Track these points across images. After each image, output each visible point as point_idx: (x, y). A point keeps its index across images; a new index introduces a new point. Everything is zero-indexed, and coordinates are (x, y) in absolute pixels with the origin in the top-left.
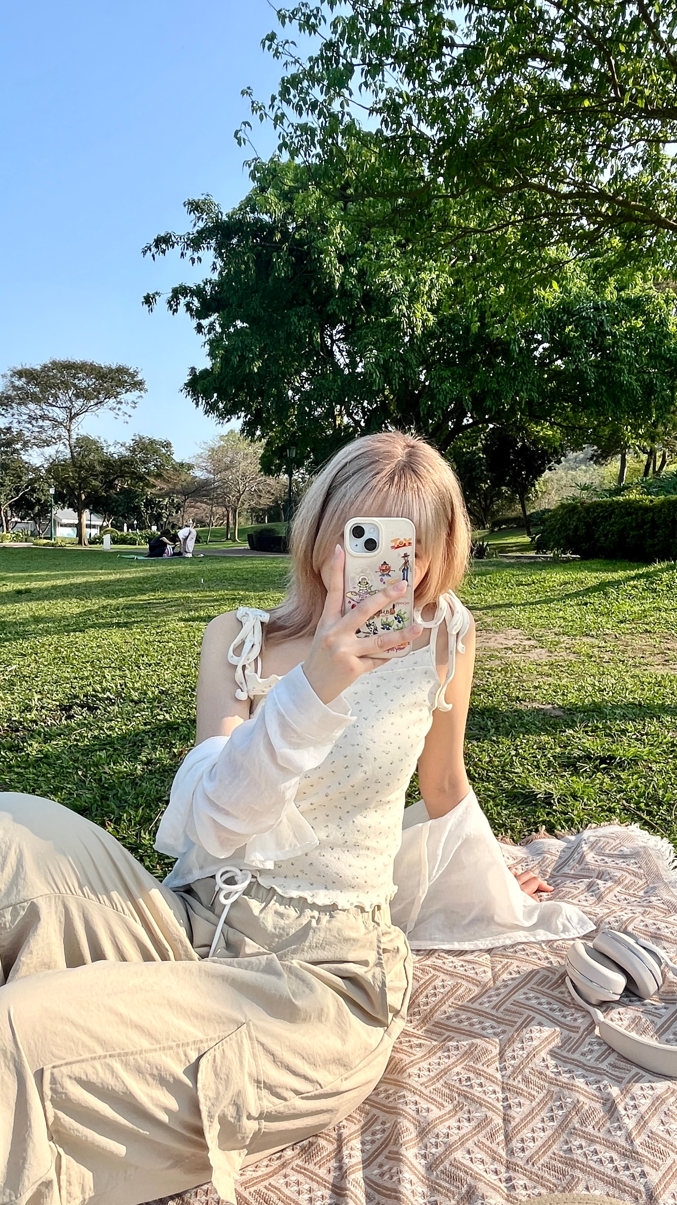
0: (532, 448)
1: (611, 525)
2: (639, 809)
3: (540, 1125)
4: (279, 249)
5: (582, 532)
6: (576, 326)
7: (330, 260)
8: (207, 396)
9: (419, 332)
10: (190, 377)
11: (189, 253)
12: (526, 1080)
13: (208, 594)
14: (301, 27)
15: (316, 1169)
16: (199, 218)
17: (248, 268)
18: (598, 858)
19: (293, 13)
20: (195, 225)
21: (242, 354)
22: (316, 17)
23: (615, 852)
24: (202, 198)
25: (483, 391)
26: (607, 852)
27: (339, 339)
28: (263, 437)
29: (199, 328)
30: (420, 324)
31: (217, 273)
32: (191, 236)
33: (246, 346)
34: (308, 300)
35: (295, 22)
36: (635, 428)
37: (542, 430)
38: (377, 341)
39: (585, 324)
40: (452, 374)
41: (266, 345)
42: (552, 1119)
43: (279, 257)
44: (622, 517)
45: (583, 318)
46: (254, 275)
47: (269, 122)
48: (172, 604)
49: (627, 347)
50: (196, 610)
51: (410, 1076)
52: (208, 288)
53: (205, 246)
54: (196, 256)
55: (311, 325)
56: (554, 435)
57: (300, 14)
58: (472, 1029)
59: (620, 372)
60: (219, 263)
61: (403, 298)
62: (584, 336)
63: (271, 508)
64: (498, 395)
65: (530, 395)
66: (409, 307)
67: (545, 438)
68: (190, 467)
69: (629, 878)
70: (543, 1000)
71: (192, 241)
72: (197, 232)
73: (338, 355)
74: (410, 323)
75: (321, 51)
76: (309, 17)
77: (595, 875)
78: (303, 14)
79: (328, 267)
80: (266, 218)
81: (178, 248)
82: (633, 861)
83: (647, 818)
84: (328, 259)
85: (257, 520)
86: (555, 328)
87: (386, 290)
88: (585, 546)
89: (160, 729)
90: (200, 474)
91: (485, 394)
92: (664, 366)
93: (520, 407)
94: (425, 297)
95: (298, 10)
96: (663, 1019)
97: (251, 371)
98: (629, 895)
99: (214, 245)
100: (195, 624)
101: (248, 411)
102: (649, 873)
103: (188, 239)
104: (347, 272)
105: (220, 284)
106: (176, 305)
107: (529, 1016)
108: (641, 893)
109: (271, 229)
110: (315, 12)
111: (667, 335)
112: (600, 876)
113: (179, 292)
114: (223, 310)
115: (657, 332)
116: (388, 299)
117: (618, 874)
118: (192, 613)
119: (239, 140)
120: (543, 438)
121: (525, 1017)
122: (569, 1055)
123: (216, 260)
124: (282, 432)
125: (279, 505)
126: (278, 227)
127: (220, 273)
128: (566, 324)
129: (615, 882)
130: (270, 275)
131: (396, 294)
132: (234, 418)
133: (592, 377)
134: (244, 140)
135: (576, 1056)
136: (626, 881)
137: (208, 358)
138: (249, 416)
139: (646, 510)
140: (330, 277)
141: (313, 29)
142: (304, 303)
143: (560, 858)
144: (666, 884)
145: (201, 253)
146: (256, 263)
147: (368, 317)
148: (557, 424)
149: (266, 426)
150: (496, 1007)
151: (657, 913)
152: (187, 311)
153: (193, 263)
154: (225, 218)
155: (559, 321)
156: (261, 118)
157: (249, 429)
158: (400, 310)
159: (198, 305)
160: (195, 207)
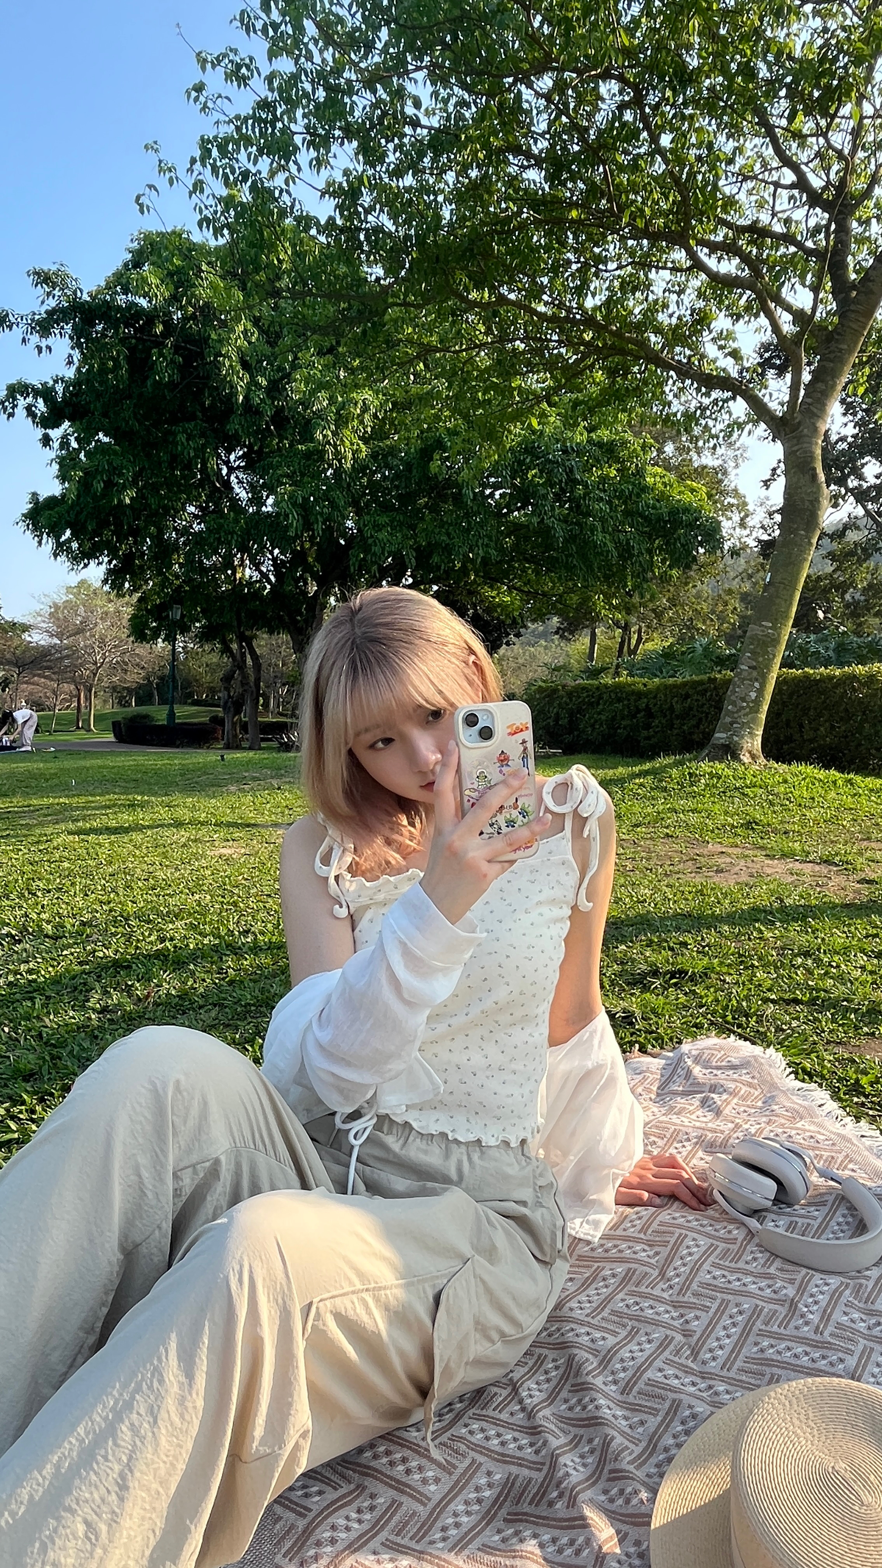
0: (486, 617)
1: (599, 713)
2: (727, 1022)
3: (723, 1333)
4: (160, 345)
5: (563, 722)
6: (541, 471)
7: (231, 366)
8: (55, 532)
9: (349, 465)
10: (31, 506)
11: (35, 339)
12: (696, 1294)
13: (91, 798)
14: (228, 77)
15: (496, 1414)
16: (48, 294)
17: (117, 366)
18: (704, 1071)
19: (217, 58)
20: (43, 302)
21: (109, 479)
22: (248, 68)
23: (724, 1064)
24: (54, 268)
25: (429, 544)
26: (714, 1064)
27: (239, 467)
28: (135, 590)
29: (46, 441)
30: (350, 455)
31: (73, 369)
32: (37, 317)
33: (115, 468)
34: (199, 414)
35: (220, 70)
36: (608, 597)
37: (498, 595)
38: (294, 472)
39: (552, 470)
40: (392, 521)
41: (142, 470)
42: (734, 1325)
43: (161, 355)
44: (611, 703)
45: (550, 461)
46: (126, 376)
47: (181, 190)
48: (45, 812)
49: (601, 499)
50: (84, 819)
51: (571, 1309)
52: (60, 388)
53: (57, 332)
54: (43, 344)
55: (204, 446)
56: (512, 603)
57: (227, 61)
58: (622, 1255)
59: (593, 529)
60: (77, 355)
61: (328, 421)
62: (550, 483)
63: (140, 686)
64: (448, 550)
65: (487, 552)
66: (335, 434)
67: (503, 606)
68: (25, 628)
69: (744, 1089)
70: (690, 1218)
71: (39, 323)
72: (46, 312)
73: (237, 489)
74: (337, 453)
75: (254, 109)
76: (239, 67)
77: (707, 1089)
78: (231, 61)
79: (228, 374)
80: (143, 302)
81: (18, 332)
82: (745, 1071)
83: (739, 1030)
84: (227, 363)
85: (120, 703)
86: (516, 471)
87: (305, 410)
88: (568, 738)
89: (106, 968)
90: (38, 638)
91: (432, 548)
92: (642, 525)
93: (474, 566)
94: (355, 423)
95: (225, 55)
96: (819, 1220)
97: (121, 501)
98: (748, 1106)
99: (69, 332)
100: (91, 838)
101: (113, 554)
102: (763, 1082)
103: (33, 320)
104: (253, 382)
105: (77, 383)
106: (13, 408)
107: (680, 1235)
108: (760, 1104)
109: (151, 317)
110: (247, 61)
111: (645, 489)
112: (713, 1089)
113: (17, 390)
114: (81, 418)
115: (634, 484)
116: (309, 421)
117: (732, 1085)
118: (80, 824)
119: (141, 206)
120: (499, 605)
121: (677, 1235)
122: (733, 1265)
123: (72, 352)
124: (162, 585)
125: (150, 683)
126: (159, 316)
127: (78, 370)
128: (529, 468)
129: (731, 1094)
130: (147, 378)
131: (319, 415)
132: (93, 564)
133: (560, 532)
134: (148, 207)
135: (741, 1265)
136: (742, 1092)
137: (57, 481)
138: (114, 562)
139: (639, 695)
140: (232, 387)
141: (243, 81)
142: (192, 417)
143: (662, 1076)
144: (783, 1092)
145: (50, 341)
146: (128, 359)
147: (280, 441)
148: (516, 589)
149: (138, 577)
150: (644, 1230)
151: (783, 1121)
152: (28, 416)
153: (40, 351)
154: (86, 297)
155: (521, 463)
156: (171, 183)
157: (115, 578)
158: (325, 436)
159: (44, 409)
160: (44, 278)
